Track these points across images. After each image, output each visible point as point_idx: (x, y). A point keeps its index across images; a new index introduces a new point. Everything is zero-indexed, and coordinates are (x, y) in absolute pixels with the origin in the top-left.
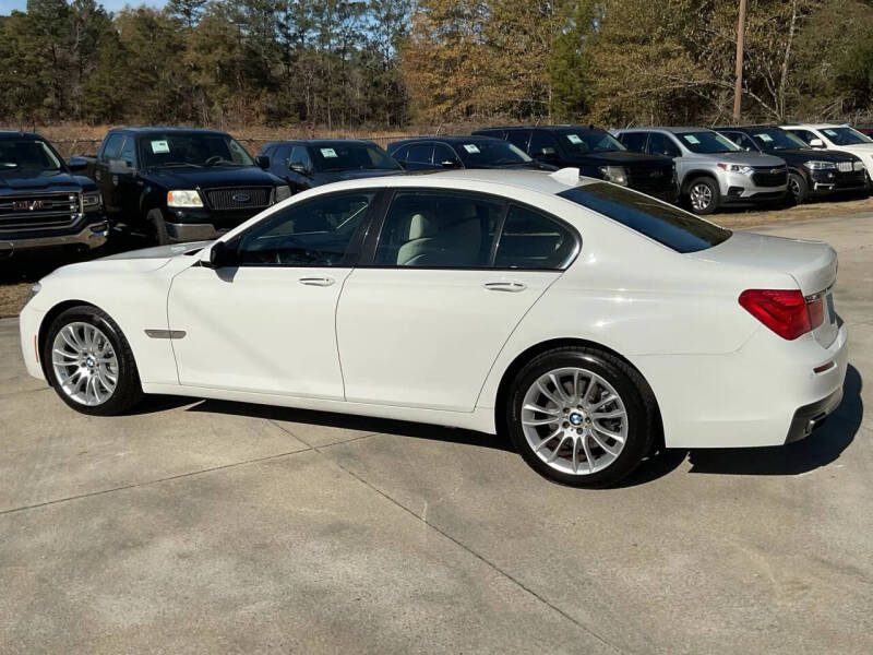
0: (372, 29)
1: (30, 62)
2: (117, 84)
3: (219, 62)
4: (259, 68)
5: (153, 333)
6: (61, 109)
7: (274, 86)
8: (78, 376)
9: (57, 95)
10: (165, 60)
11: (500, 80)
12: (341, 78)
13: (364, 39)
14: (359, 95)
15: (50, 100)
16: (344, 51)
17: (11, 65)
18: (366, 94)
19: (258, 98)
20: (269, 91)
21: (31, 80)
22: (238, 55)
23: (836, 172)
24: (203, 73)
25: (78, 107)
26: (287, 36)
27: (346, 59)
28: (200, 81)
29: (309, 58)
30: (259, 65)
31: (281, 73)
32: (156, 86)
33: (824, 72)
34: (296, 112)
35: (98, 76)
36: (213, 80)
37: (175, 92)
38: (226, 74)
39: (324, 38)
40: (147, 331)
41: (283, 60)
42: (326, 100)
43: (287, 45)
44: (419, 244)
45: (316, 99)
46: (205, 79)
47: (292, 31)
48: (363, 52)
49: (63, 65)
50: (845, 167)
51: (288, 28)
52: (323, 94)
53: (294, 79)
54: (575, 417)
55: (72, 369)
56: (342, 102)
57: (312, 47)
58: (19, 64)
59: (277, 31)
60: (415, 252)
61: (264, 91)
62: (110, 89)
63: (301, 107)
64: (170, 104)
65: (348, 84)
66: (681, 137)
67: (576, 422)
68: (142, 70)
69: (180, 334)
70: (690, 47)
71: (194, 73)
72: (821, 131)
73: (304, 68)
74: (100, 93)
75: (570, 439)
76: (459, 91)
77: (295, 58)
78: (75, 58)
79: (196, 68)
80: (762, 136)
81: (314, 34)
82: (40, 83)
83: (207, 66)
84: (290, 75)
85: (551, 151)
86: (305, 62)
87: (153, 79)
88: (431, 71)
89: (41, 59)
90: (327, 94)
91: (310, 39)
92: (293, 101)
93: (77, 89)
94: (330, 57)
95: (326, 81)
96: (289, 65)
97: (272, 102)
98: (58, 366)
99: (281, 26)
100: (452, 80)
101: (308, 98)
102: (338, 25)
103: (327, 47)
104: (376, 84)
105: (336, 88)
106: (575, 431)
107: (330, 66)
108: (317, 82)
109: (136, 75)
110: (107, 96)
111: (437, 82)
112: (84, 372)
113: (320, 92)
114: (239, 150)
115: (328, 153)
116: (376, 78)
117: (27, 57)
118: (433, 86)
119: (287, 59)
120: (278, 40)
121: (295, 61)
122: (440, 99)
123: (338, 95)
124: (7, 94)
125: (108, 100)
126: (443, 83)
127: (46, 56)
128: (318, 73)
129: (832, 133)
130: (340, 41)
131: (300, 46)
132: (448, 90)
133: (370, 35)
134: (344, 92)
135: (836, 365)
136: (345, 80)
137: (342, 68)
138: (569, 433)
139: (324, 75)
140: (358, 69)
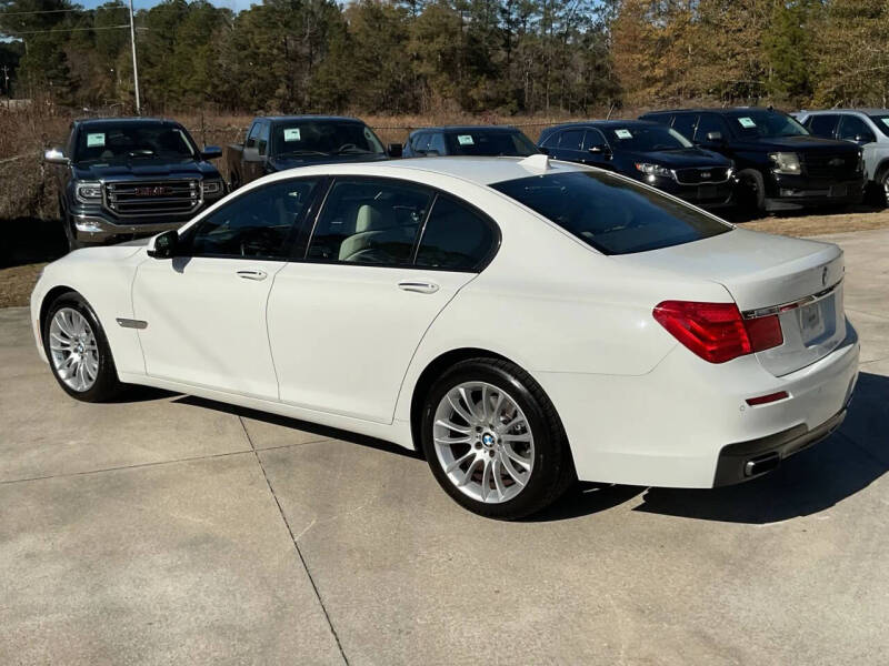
0: (597, 10)
1: (265, 55)
2: (343, 75)
3: (440, 51)
4: (479, 55)
6: (292, 100)
7: (493, 73)
8: (72, 359)
9: (288, 87)
10: (388, 50)
11: (715, 59)
12: (561, 63)
13: (588, 21)
14: (580, 79)
15: (281, 91)
16: (567, 35)
17: (246, 57)
18: (587, 79)
19: (476, 85)
20: (488, 77)
21: (263, 71)
22: (460, 43)
24: (425, 61)
25: (307, 98)
26: (509, 21)
27: (568, 42)
28: (421, 71)
29: (529, 43)
30: (480, 52)
31: (502, 59)
32: (379, 77)
34: (514, 99)
35: (325, 67)
36: (433, 69)
37: (398, 82)
38: (447, 63)
39: (546, 23)
40: (118, 320)
41: (503, 46)
42: (545, 86)
43: (508, 31)
44: (363, 238)
45: (535, 85)
46: (425, 68)
47: (513, 17)
48: (585, 35)
49: (294, 57)
51: (510, 14)
52: (542, 80)
53: (514, 65)
54: (487, 437)
55: (67, 354)
56: (562, 87)
57: (533, 32)
58: (255, 56)
59: (499, 17)
60: (359, 246)
61: (483, 78)
62: (336, 80)
63: (519, 94)
64: (392, 94)
65: (569, 69)
66: (877, 120)
68: (368, 61)
69: (142, 325)
71: (416, 62)
73: (524, 53)
74: (327, 84)
75: (482, 462)
76: (671, 72)
77: (516, 45)
78: (305, 50)
79: (418, 58)
81: (536, 19)
82: (272, 74)
83: (429, 55)
84: (510, 61)
85: (718, 136)
86: (525, 47)
87: (377, 69)
88: (641, 52)
89: (275, 51)
90: (546, 80)
91: (532, 24)
92: (512, 87)
93: (306, 81)
94: (551, 42)
95: (546, 66)
96: (509, 51)
97: (491, 89)
98: (55, 350)
99: (504, 11)
100: (663, 61)
101: (526, 84)
102: (561, 8)
103: (549, 31)
104: (598, 68)
105: (556, 74)
106: (488, 453)
107: (550, 51)
108: (537, 68)
109: (361, 65)
110: (334, 86)
111: (645, 64)
112: (75, 358)
113: (540, 77)
116: (599, 62)
117: (262, 50)
118: (642, 68)
119: (508, 45)
120: (500, 26)
121: (516, 47)
122: (650, 81)
123: (558, 80)
124: (243, 85)
125: (334, 91)
126: (653, 65)
127: (278, 48)
128: (539, 57)
130: (562, 25)
131: (521, 32)
132: (659, 72)
133: (595, 18)
134: (564, 77)
135: (791, 397)
136: (566, 64)
137: (563, 53)
138: (481, 455)
139: (545, 60)
140: (580, 53)
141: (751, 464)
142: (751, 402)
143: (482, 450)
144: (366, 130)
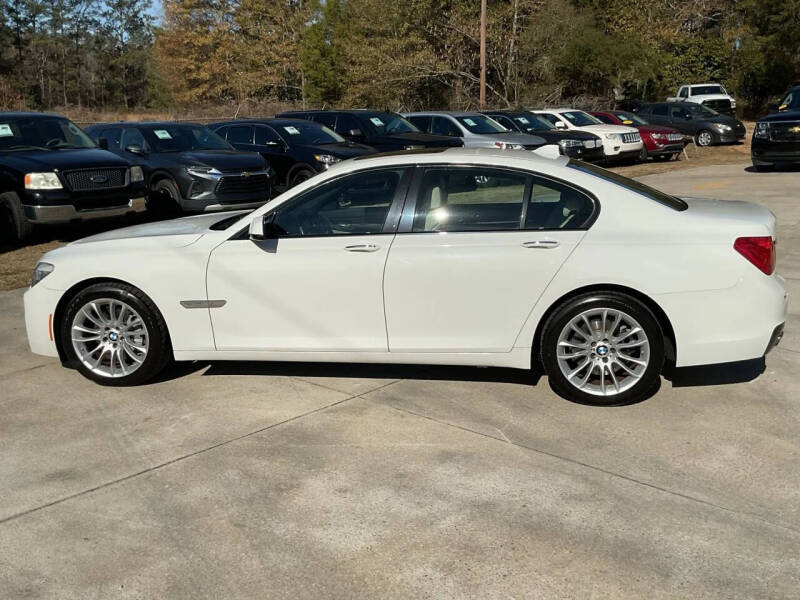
0: (105, 15)
5: (188, 304)
7: (6, 69)
8: (100, 351)
11: (255, 66)
12: (76, 62)
13: (97, 24)
14: (94, 78)
16: (77, 36)
18: (101, 77)
23: (583, 148)
26: (17, 20)
27: (80, 43)
29: (43, 42)
31: (12, 56)
33: (545, 64)
34: (30, 94)
39: (56, 23)
40: (182, 303)
41: (14, 43)
42: (61, 83)
43: (17, 29)
45: (50, 81)
47: (22, 16)
48: (97, 37)
50: (589, 144)
51: (18, 13)
52: (58, 77)
53: (27, 62)
54: (601, 348)
55: (91, 346)
56: (78, 85)
57: (44, 32)
59: (6, 15)
63: (36, 91)
65: (83, 68)
66: (460, 120)
67: (603, 352)
69: (220, 304)
70: (432, 40)
72: (562, 114)
73: (37, 51)
75: (597, 368)
76: (214, 76)
77: (27, 42)
80: (521, 119)
81: (46, 19)
84: (22, 58)
85: (359, 132)
86: (37, 45)
88: (186, 56)
90: (62, 77)
91: (42, 24)
92: (27, 84)
94: (62, 41)
95: (60, 64)
96: (21, 49)
98: (78, 344)
99: (11, 11)
100: (207, 65)
101: (42, 81)
102: (69, 11)
103: (59, 31)
104: (112, 68)
105: (72, 72)
107: (64, 50)
108: (51, 66)
111: (193, 67)
112: (107, 347)
113: (55, 75)
115: (162, 135)
116: (112, 62)
118: (188, 71)
119: (18, 42)
120: (8, 24)
121: (27, 45)
122: (195, 84)
123: (73, 78)
126: (198, 68)
128: (53, 56)
129: (571, 117)
130: (73, 26)
131: (31, 31)
132: (204, 75)
133: (103, 21)
134: (79, 75)
136: (79, 63)
137: (76, 52)
139: (58, 58)
140: (92, 53)
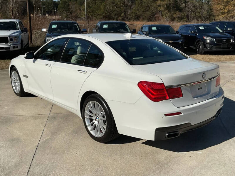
1: (119, 5)
2: (139, 10)
3: (166, 4)
4: (177, 5)
6: (125, 17)
7: (181, 10)
9: (124, 14)
10: (152, 4)
14: (206, 12)
15: (123, 15)
17: (114, 6)
18: (208, 12)
19: (176, 14)
20: (179, 12)
21: (118, 10)
22: (172, 2)
24: (162, 7)
25: (129, 17)
27: (203, 2)
28: (160, 9)
29: (192, 2)
30: (177, 4)
31: (183, 6)
32: (149, 11)
34: (186, 17)
35: (135, 8)
36: (164, 9)
37: (154, 13)
38: (168, 7)
40: (23, 75)
41: (184, 3)
42: (195, 14)
44: (78, 56)
45: (192, 14)
46: (162, 9)
49: (126, 6)
52: (195, 12)
53: (187, 8)
54: (97, 118)
55: (15, 83)
56: (200, 14)
58: (116, 6)
60: (77, 58)
61: (177, 12)
62: (137, 12)
63: (188, 16)
64: (152, 16)
65: (203, 10)
68: (146, 7)
69: (28, 77)
71: (159, 7)
73: (190, 5)
74: (135, 13)
76: (229, 11)
78: (130, 4)
79: (160, 6)
82: (121, 10)
83: (163, 5)
86: (190, 3)
87: (149, 9)
88: (221, 5)
89: (122, 4)
92: (186, 14)
93: (129, 12)
94: (198, 2)
95: (196, 8)
96: (186, 4)
97: (180, 15)
100: (227, 7)
101: (190, 13)
105: (199, 11)
106: (98, 122)
107: (198, 4)
108: (193, 9)
109: (144, 8)
110: (136, 14)
111: (222, 8)
113: (194, 11)
114: (127, 28)
117: (118, 4)
121: (188, 3)
122: (223, 13)
123: (199, 12)
124: (113, 13)
125: (136, 15)
127: (123, 3)
128: (194, 6)
134: (201, 12)
135: (183, 114)
136: (202, 8)
137: (201, 5)
138: (96, 122)
139: (196, 7)
140: (206, 5)
141: (167, 134)
142: (166, 115)
143: (96, 121)
144: (126, 25)
